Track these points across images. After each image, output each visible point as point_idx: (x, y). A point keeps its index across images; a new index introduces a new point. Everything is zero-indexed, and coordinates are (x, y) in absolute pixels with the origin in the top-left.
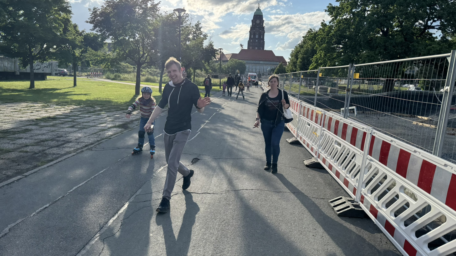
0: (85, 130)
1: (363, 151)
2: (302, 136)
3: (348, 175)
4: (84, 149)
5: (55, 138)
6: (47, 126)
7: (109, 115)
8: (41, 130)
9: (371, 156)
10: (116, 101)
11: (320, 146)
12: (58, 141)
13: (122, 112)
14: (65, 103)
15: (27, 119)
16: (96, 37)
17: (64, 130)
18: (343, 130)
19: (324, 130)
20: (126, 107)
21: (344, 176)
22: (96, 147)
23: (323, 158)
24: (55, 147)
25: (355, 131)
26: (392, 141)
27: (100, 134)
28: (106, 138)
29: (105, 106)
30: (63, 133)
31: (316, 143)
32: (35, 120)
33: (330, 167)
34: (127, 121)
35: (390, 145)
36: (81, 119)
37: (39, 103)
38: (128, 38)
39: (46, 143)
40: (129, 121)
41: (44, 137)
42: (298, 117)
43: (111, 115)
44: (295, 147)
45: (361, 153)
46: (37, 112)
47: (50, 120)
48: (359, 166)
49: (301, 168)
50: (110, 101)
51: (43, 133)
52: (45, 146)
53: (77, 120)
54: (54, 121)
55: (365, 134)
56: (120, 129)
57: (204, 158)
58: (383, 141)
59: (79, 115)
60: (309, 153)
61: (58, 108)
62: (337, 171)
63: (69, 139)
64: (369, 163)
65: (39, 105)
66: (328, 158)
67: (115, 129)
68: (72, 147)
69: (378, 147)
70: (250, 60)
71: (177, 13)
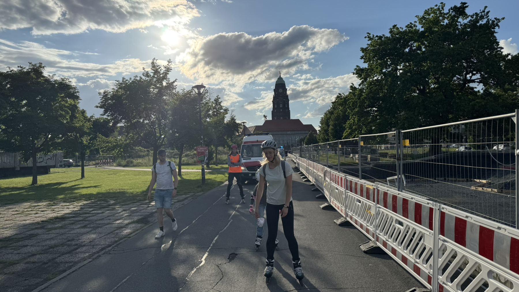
0: (100, 230)
1: (432, 230)
2: (353, 215)
3: (418, 260)
4: (100, 254)
5: (65, 242)
6: (55, 229)
7: (125, 209)
8: (49, 234)
9: (444, 235)
10: (131, 191)
11: (377, 226)
12: (69, 246)
13: (139, 204)
14: (74, 198)
15: (31, 222)
16: (107, 122)
17: (75, 231)
18: (403, 207)
19: (379, 208)
20: (143, 198)
21: (413, 261)
22: (115, 249)
23: (383, 241)
24: (66, 253)
25: (418, 207)
26: (467, 217)
27: (117, 233)
28: (125, 238)
29: (120, 198)
30: (74, 235)
31: (371, 224)
32: (41, 223)
33: (394, 251)
34: (146, 214)
35: (465, 221)
36: (93, 216)
37: (44, 201)
38: (143, 120)
39: (55, 249)
40: (148, 214)
41: (53, 242)
42: (344, 193)
43: (127, 208)
44: (346, 230)
45: (430, 233)
46: (42, 212)
47: (58, 221)
48: (430, 248)
49: (359, 256)
50: (124, 192)
51: (51, 237)
52: (55, 254)
53: (89, 219)
54: (63, 221)
55: (431, 210)
56: (140, 225)
57: (242, 252)
58: (456, 217)
59: (90, 212)
60: (364, 236)
61: (66, 206)
62: (403, 256)
63: (82, 242)
64: (443, 244)
65: (44, 204)
66: (390, 240)
67: (133, 225)
68: (87, 252)
69: (450, 225)
70: (275, 131)
71: (196, 89)
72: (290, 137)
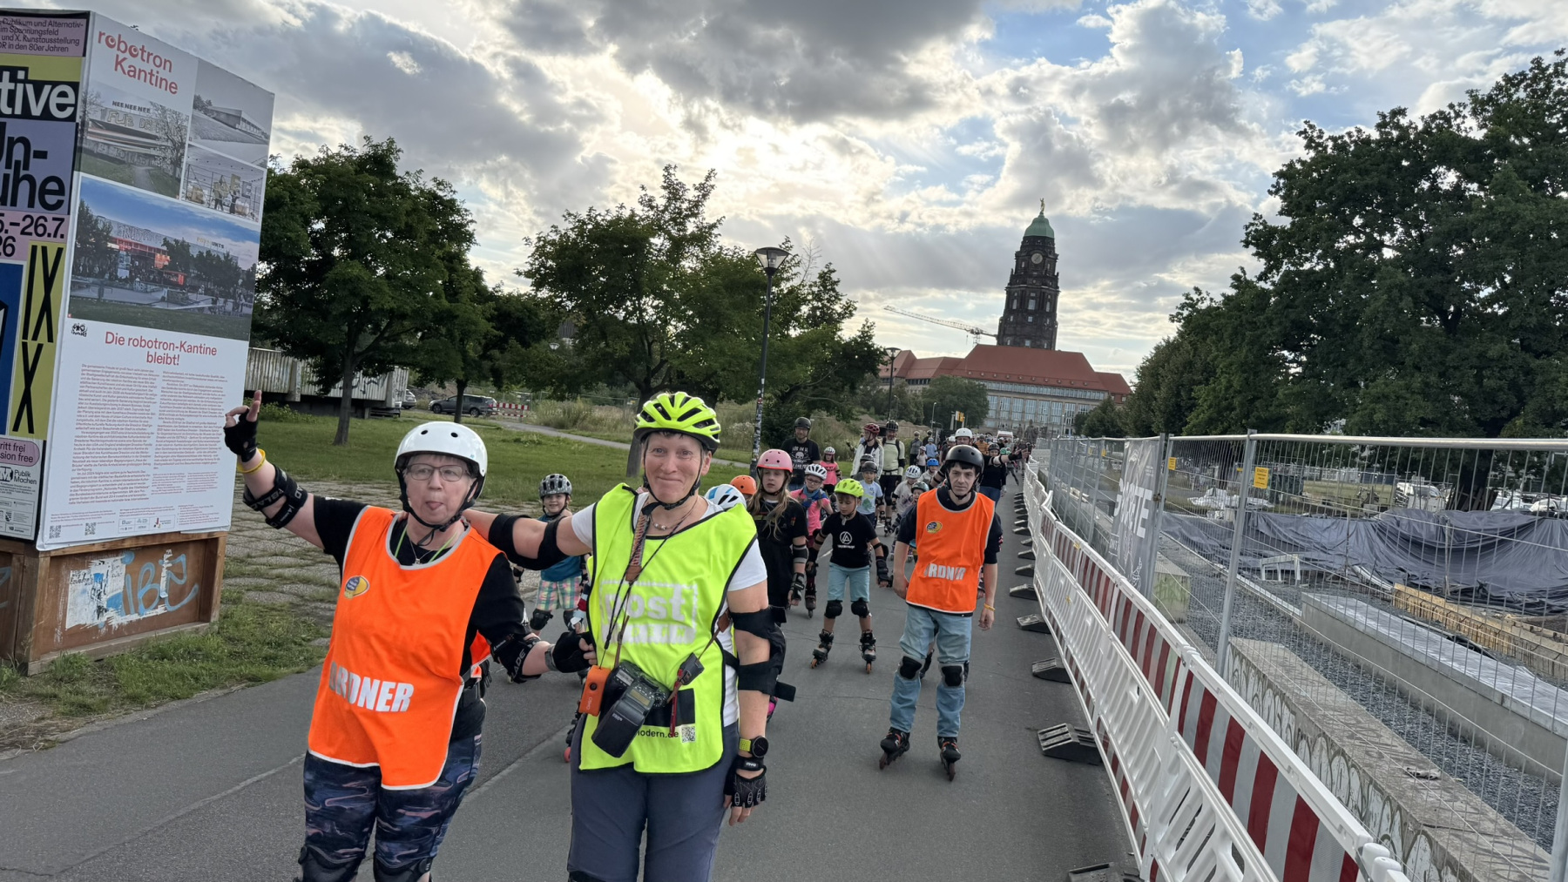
2: (1052, 608)
18: (1090, 577)
19: (1079, 589)
23: (1072, 655)
33: (1077, 672)
42: (1051, 559)
44: (1032, 638)
49: (1018, 677)
55: (1114, 587)
64: (1113, 647)
66: (1076, 651)
69: (1121, 611)
70: (1003, 382)
71: (763, 257)
72: (1044, 406)
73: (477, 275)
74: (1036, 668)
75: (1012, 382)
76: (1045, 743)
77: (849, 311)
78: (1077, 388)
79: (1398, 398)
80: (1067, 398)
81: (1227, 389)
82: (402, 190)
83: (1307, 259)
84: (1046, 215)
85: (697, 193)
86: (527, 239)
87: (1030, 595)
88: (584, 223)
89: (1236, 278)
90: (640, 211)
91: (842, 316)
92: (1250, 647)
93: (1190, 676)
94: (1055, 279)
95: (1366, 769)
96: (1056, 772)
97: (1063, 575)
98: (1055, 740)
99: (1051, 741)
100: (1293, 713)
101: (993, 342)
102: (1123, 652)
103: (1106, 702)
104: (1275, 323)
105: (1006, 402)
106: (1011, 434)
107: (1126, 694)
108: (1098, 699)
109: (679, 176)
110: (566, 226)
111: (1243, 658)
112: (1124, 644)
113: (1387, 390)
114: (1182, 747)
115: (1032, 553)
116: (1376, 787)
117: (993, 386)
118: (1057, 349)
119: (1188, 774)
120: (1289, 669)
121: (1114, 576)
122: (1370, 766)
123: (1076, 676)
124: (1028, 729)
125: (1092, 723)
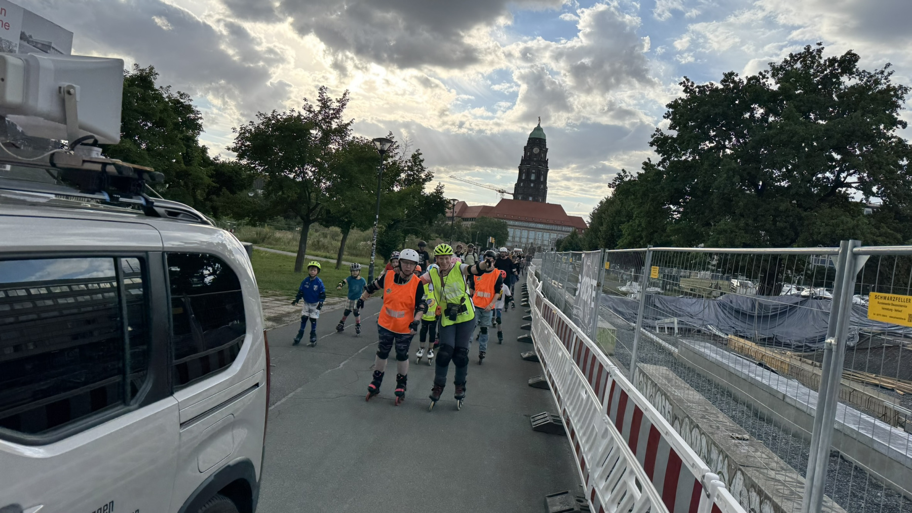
2: (540, 347)
9: (574, 359)
19: (555, 336)
23: (550, 373)
35: (583, 342)
44: (529, 364)
49: (521, 386)
60: (540, 370)
64: (572, 368)
70: (516, 220)
71: (378, 144)
72: (540, 234)
73: (204, 150)
74: (530, 381)
75: (522, 221)
76: (534, 423)
77: (429, 178)
78: (557, 225)
79: (732, 232)
80: (552, 230)
81: (639, 225)
82: (158, 97)
83: (684, 154)
84: (541, 126)
85: (338, 104)
86: (234, 129)
87: (529, 340)
88: (270, 120)
89: (645, 163)
90: (304, 113)
91: (425, 181)
92: (649, 368)
93: (614, 382)
94: (546, 162)
95: (710, 435)
96: (539, 440)
97: (547, 328)
98: (540, 421)
99: (538, 422)
100: (671, 404)
101: (511, 197)
102: (578, 370)
103: (568, 399)
104: (666, 190)
105: (518, 232)
106: (521, 250)
107: (580, 394)
108: (564, 398)
109: (327, 95)
110: (258, 122)
111: (644, 374)
112: (578, 366)
113: (726, 227)
114: (609, 423)
115: (530, 317)
116: (715, 444)
117: (511, 223)
118: (547, 202)
119: (612, 438)
120: (669, 380)
121: (574, 328)
122: (712, 434)
123: (553, 386)
124: (525, 415)
125: (560, 411)
